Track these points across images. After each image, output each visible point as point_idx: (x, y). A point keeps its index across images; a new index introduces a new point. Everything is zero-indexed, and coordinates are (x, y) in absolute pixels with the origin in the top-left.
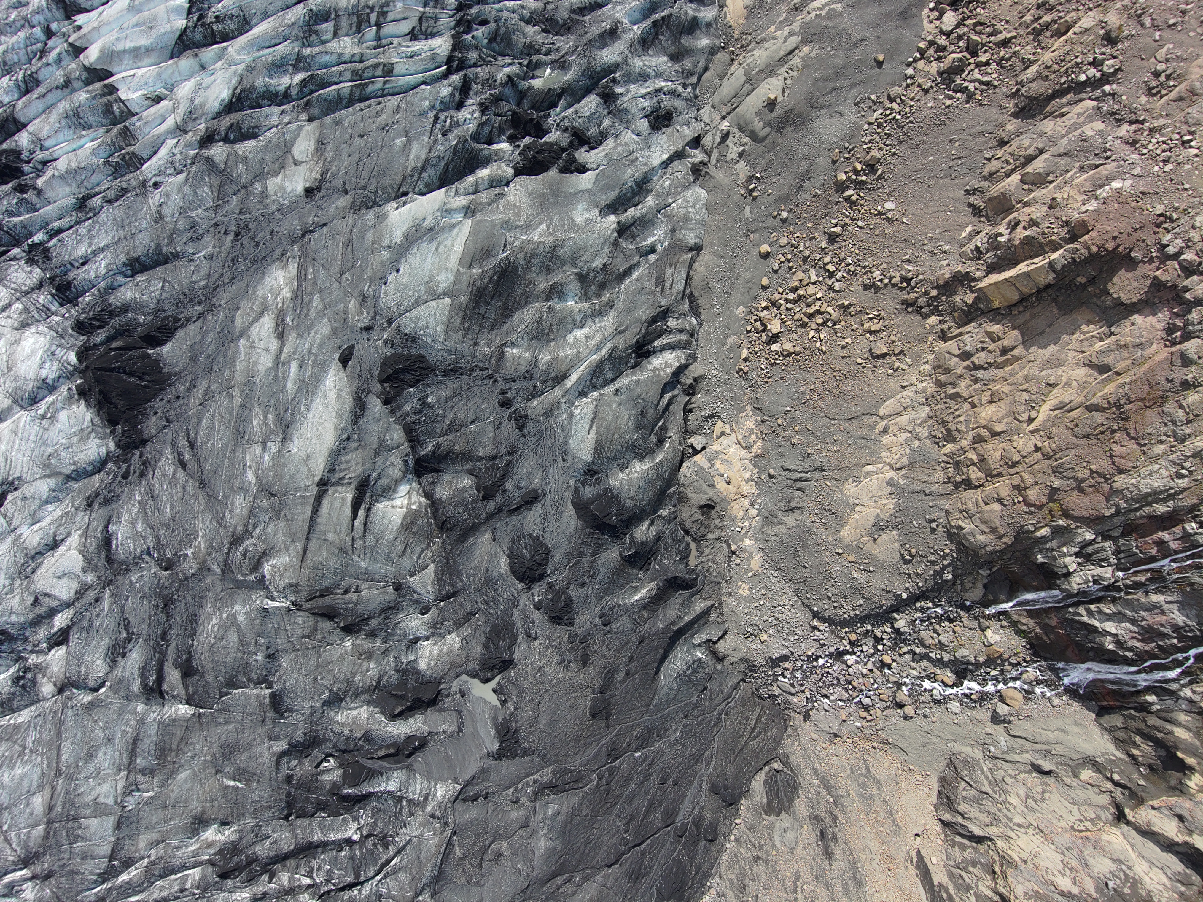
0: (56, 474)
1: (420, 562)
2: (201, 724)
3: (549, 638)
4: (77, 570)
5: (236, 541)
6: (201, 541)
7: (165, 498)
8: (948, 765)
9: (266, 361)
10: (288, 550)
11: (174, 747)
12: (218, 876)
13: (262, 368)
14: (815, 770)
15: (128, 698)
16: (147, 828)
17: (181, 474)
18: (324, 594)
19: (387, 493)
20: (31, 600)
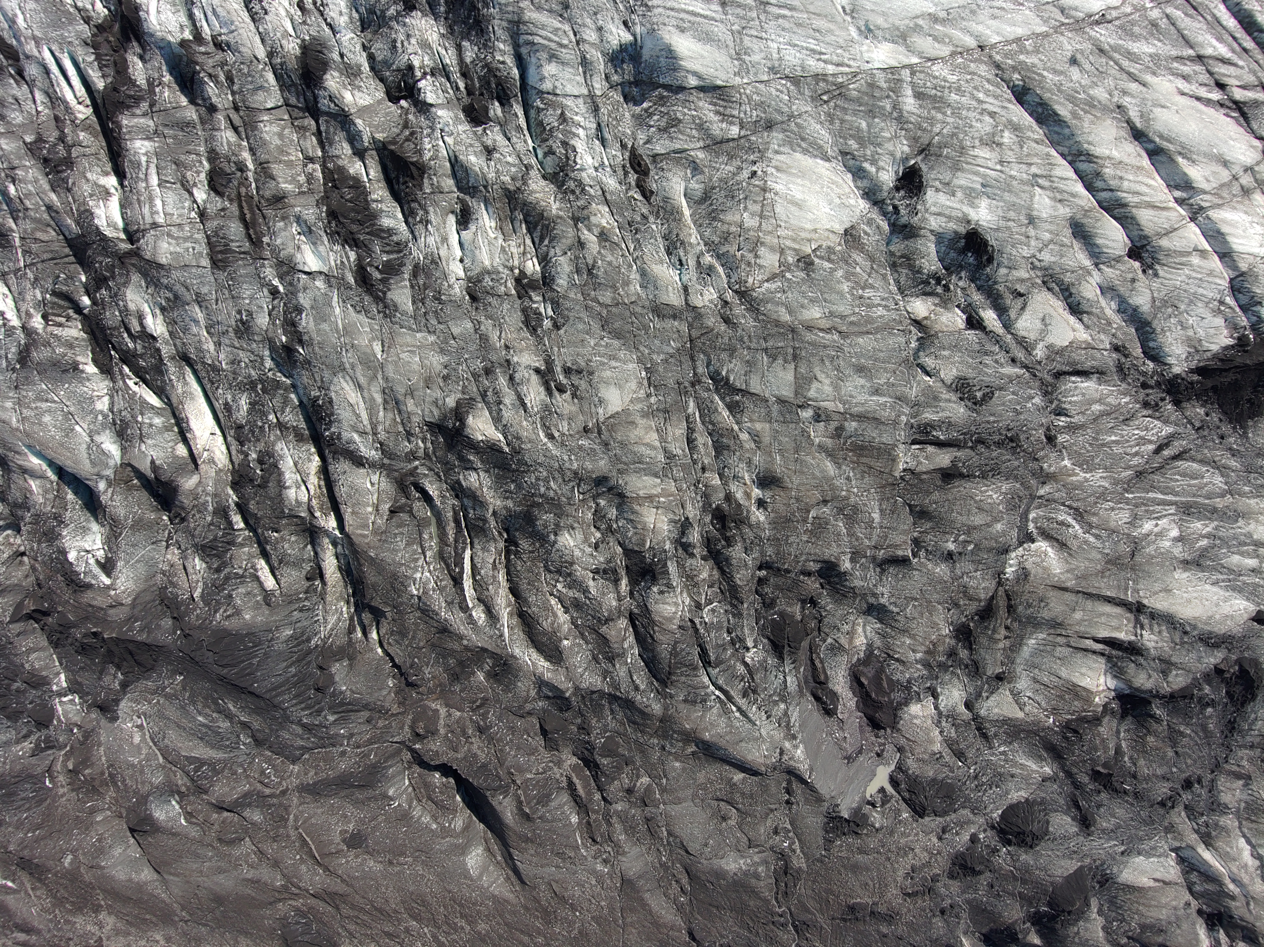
0: (1154, 313)
1: (1026, 699)
2: (883, 486)
3: (940, 853)
4: (1050, 339)
5: (1079, 514)
6: (1079, 476)
7: (1124, 433)
9: (1259, 530)
10: (1068, 571)
11: (863, 459)
12: (718, 506)
13: (1251, 527)
15: (915, 406)
16: (776, 431)
17: (1149, 449)
18: (1011, 609)
19: (1116, 670)
20: (1021, 289)
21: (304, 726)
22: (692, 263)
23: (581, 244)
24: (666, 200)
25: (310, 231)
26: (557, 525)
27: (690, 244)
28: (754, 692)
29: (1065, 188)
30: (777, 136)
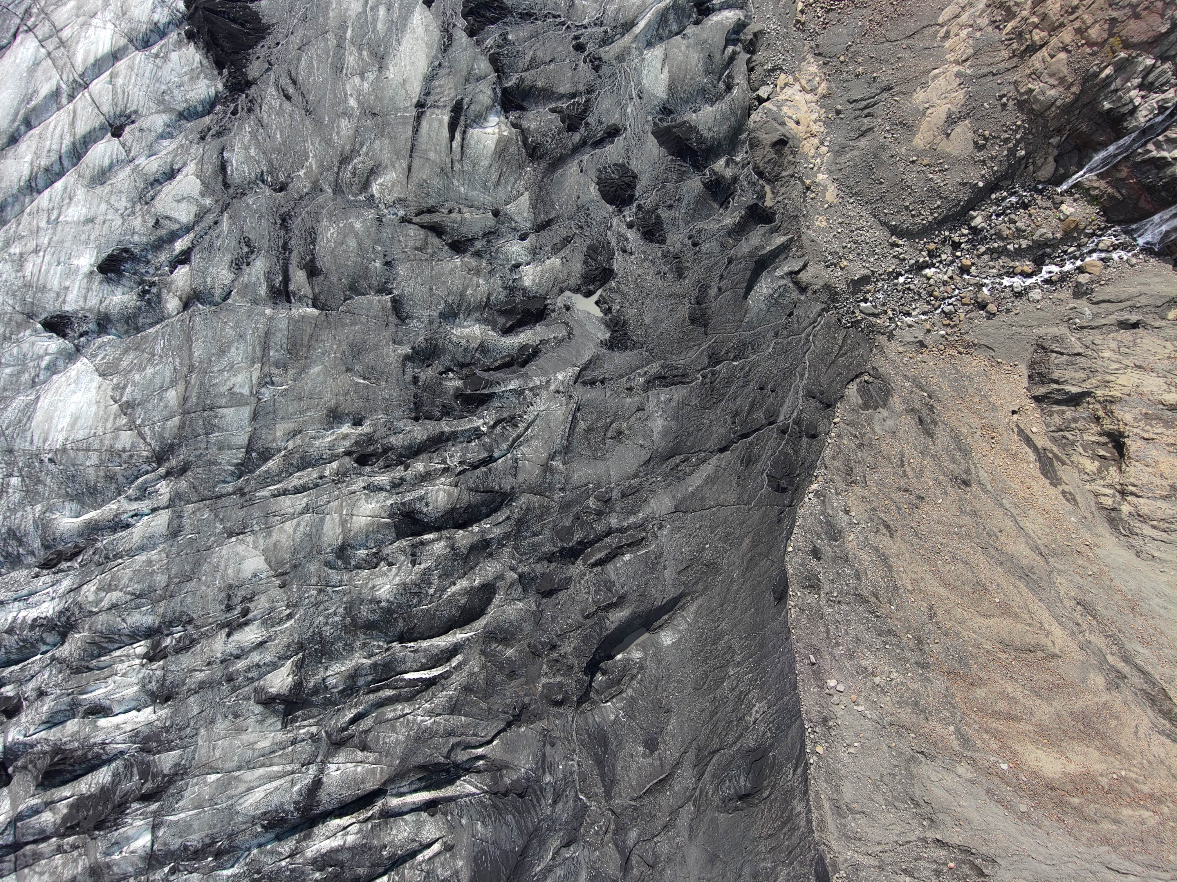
0: (170, 110)
1: (514, 191)
2: (329, 323)
3: (644, 252)
4: (196, 194)
5: (345, 160)
6: (312, 161)
7: (274, 126)
8: (1035, 351)
9: (355, 7)
10: (394, 167)
11: (305, 343)
12: (356, 461)
13: (353, 14)
14: (905, 376)
15: (255, 302)
16: (283, 418)
17: (287, 105)
18: (431, 210)
19: (479, 119)
20: (152, 222)
21: (555, 802)
22: (135, 506)
23: (114, 606)
24: (81, 535)
25: (117, 843)
26: (371, 601)
27: (118, 509)
28: (513, 418)
29: (59, 197)
30: (19, 444)
